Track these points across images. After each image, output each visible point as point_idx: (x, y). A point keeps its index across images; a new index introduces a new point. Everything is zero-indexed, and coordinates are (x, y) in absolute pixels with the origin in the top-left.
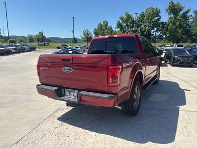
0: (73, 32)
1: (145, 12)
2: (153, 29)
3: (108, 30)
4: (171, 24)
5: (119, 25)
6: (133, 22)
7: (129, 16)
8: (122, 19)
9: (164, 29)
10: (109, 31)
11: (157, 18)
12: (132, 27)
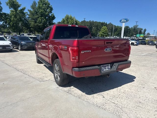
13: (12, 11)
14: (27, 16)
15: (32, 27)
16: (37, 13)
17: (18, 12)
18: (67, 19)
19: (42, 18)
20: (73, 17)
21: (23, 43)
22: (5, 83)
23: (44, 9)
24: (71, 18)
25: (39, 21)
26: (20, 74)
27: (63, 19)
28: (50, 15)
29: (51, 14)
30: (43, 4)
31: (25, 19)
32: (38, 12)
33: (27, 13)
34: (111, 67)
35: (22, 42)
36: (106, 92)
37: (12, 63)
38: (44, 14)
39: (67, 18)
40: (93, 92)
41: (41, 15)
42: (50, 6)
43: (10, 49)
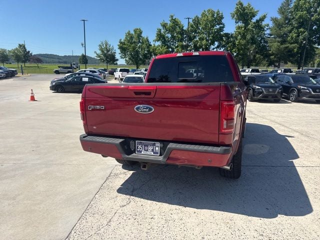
0: (84, 45)
1: (200, 17)
2: (213, 43)
3: (143, 43)
4: (239, 37)
5: (160, 37)
6: (182, 32)
7: (175, 23)
8: (164, 26)
9: (230, 44)
10: (144, 46)
11: (218, 27)
12: (182, 40)
13: (239, 28)
14: (268, 32)
15: (273, 54)
16: (289, 21)
23: (308, 9)
25: (292, 38)
32: (294, 18)
33: (268, 25)
38: (306, 21)
40: (133, 192)
41: (299, 23)
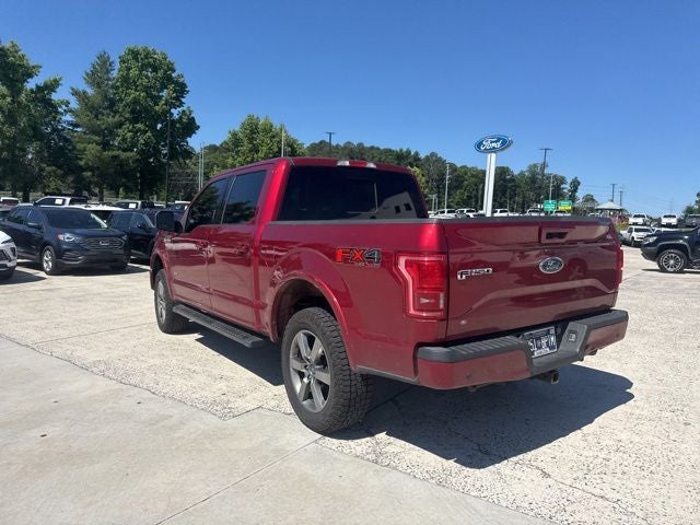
14: (68, 117)
15: (88, 168)
16: (112, 103)
17: (23, 97)
18: (252, 132)
19: (139, 126)
20: (277, 125)
21: (66, 237)
22: (51, 431)
23: (147, 89)
24: (268, 129)
25: (124, 140)
26: (102, 384)
27: (234, 135)
28: (176, 116)
29: (180, 109)
30: (142, 68)
31: (55, 130)
32: (121, 100)
33: (67, 104)
34: (559, 339)
35: (61, 237)
36: (544, 448)
37: (36, 337)
38: (146, 110)
39: (252, 129)
40: (486, 453)
41: (133, 112)
42: (173, 75)
43: (5, 266)
